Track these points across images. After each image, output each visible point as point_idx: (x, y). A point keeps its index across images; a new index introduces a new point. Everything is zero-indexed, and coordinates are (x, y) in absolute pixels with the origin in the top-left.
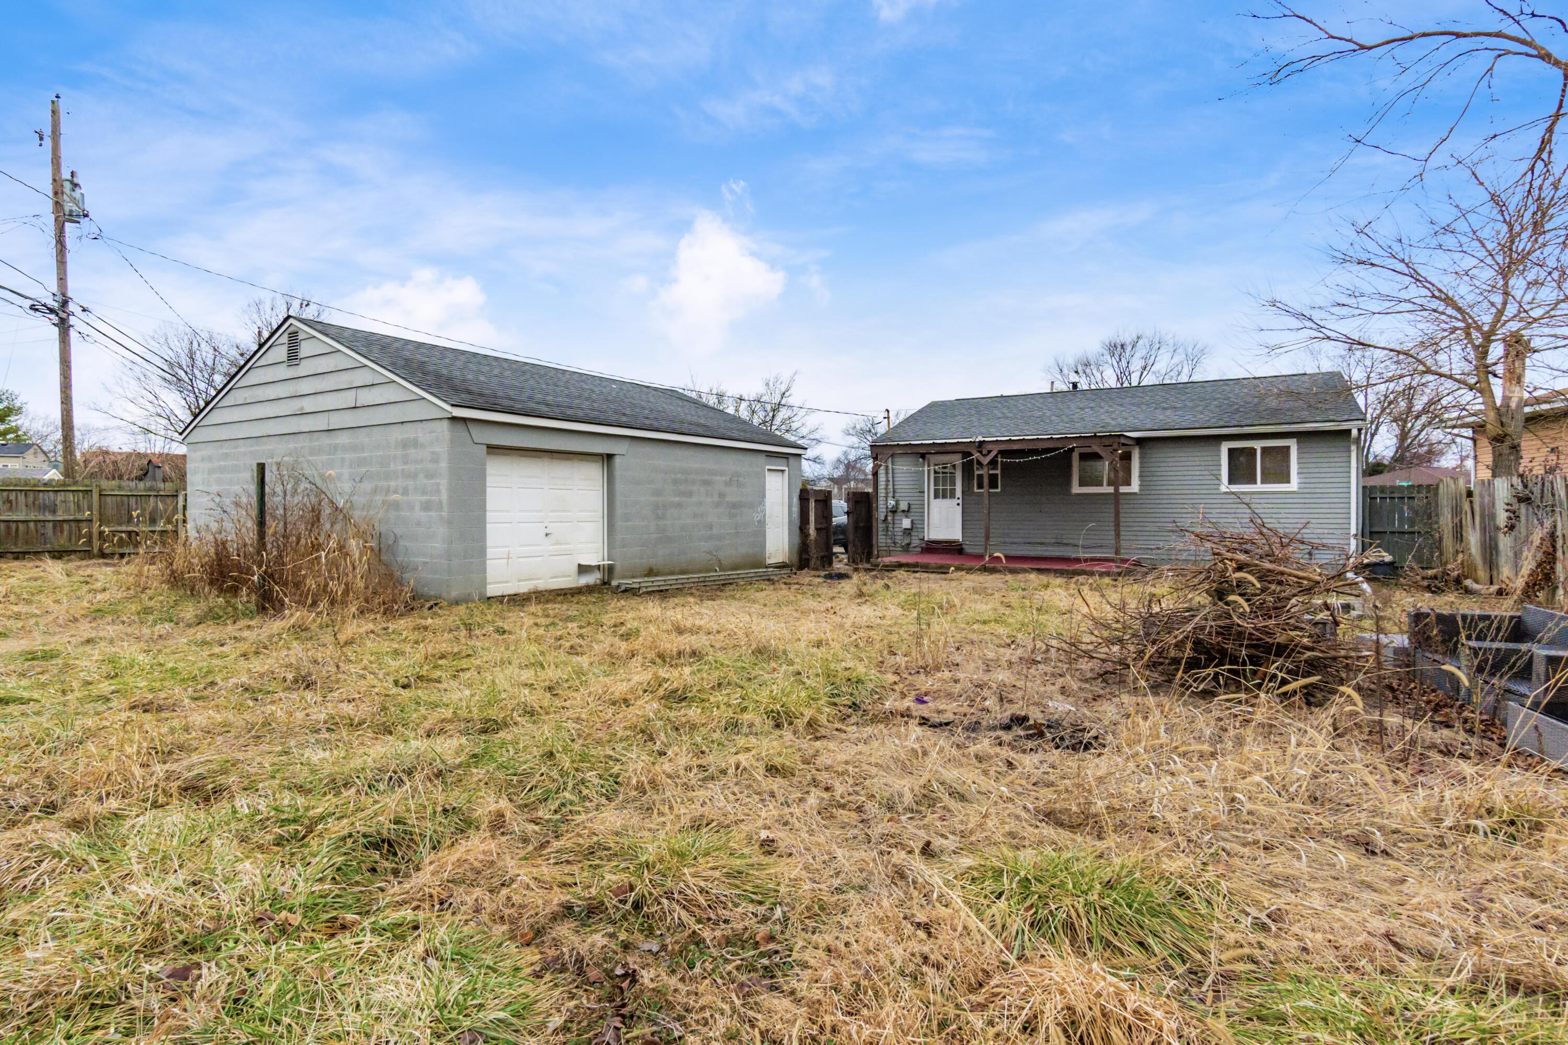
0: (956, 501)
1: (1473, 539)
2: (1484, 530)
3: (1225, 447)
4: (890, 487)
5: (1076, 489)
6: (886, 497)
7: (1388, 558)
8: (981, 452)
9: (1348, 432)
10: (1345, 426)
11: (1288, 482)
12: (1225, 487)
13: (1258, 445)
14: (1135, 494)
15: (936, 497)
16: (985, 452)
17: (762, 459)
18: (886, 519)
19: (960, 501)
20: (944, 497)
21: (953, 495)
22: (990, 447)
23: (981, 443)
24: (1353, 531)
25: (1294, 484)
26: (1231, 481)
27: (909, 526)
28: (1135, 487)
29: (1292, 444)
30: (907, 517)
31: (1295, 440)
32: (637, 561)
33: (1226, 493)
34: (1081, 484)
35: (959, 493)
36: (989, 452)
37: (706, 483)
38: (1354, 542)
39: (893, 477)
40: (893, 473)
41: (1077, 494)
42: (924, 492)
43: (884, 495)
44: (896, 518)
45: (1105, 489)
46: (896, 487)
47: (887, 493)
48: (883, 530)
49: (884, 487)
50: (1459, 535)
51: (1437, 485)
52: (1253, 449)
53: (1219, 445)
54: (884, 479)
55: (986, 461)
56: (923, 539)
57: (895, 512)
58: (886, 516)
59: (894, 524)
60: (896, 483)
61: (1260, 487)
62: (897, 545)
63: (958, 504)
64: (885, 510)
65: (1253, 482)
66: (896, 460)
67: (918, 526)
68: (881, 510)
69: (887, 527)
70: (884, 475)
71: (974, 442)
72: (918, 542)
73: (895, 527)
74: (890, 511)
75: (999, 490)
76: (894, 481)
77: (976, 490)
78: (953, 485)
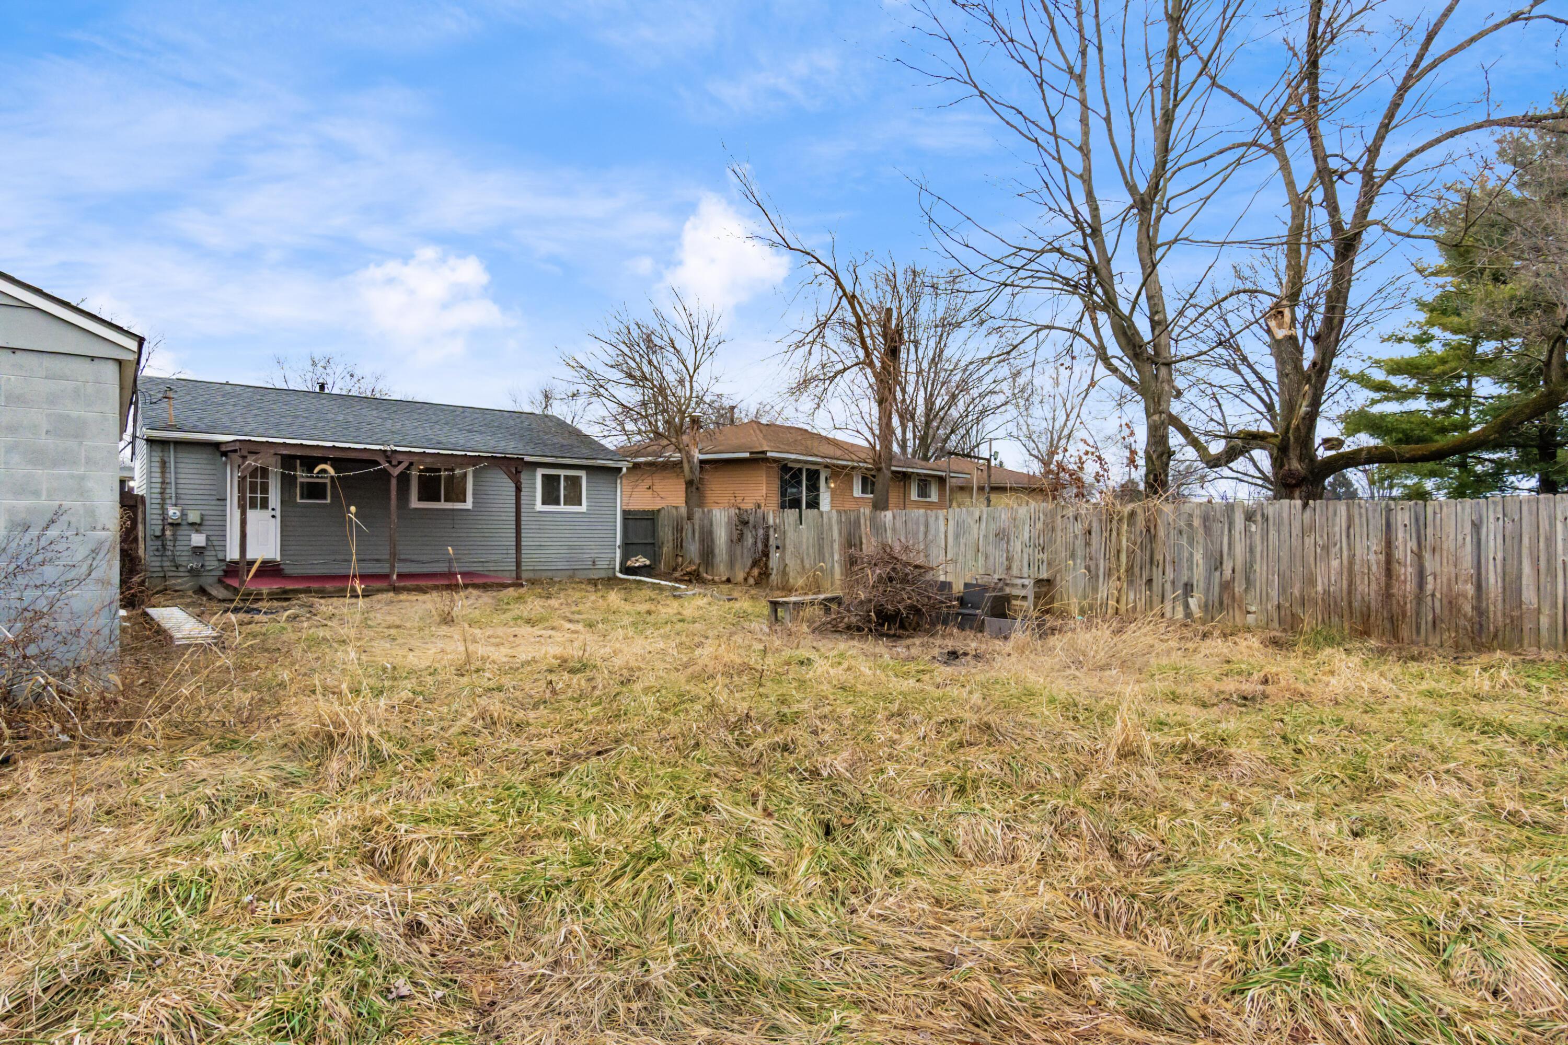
0: (269, 512)
1: (692, 548)
2: (702, 541)
3: (540, 472)
4: (171, 491)
5: (415, 504)
6: (163, 505)
7: (648, 562)
9: (620, 469)
10: (619, 465)
11: (580, 504)
12: (539, 507)
13: (562, 473)
14: (468, 510)
16: (394, 463)
18: (162, 534)
19: (278, 513)
20: (253, 506)
21: (265, 505)
22: (401, 458)
24: (618, 543)
25: (583, 508)
26: (544, 503)
27: (203, 544)
28: (469, 505)
29: (582, 474)
30: (197, 531)
31: (585, 472)
33: (540, 512)
34: (419, 499)
35: (274, 501)
36: (400, 463)
38: (618, 551)
39: (176, 478)
40: (176, 473)
41: (416, 509)
42: (225, 500)
43: (159, 501)
44: (179, 533)
45: (443, 505)
46: (180, 491)
47: (163, 499)
48: (157, 550)
49: (158, 490)
50: (679, 545)
51: (659, 511)
52: (559, 476)
53: (535, 471)
54: (160, 480)
55: (396, 472)
56: (224, 560)
57: (179, 524)
58: (163, 530)
59: (175, 540)
60: (180, 486)
61: (562, 508)
62: (181, 569)
63: (273, 516)
64: (160, 522)
65: (558, 503)
66: (180, 455)
67: (215, 543)
68: (154, 522)
69: (164, 546)
70: (158, 475)
71: (385, 451)
72: (216, 563)
73: (178, 543)
74: (171, 524)
75: (329, 501)
76: (176, 483)
77: (298, 500)
78: (265, 490)
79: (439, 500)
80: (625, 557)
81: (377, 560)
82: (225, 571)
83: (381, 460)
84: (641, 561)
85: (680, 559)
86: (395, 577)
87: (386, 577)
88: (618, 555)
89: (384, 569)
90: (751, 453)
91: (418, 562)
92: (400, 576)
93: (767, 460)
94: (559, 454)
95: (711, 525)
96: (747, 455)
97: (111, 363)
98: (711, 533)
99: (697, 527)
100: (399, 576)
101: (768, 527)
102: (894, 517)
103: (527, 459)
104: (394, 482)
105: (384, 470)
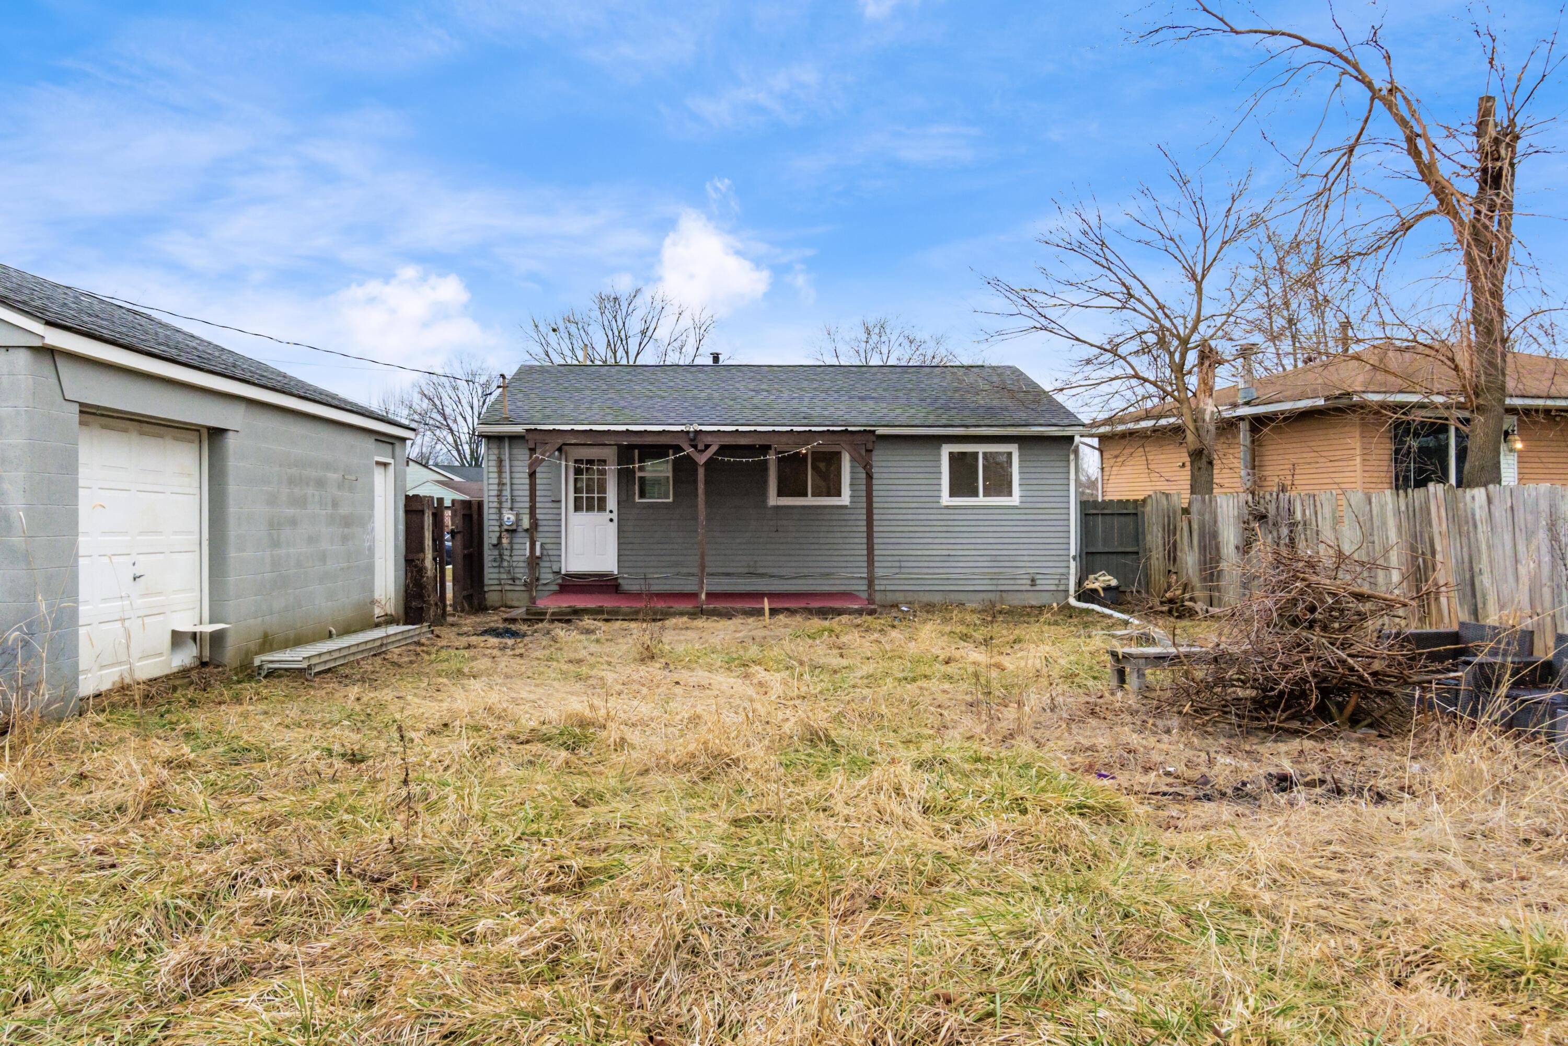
0: (606, 516)
1: (1190, 560)
2: (1203, 549)
3: (946, 450)
4: (507, 493)
5: (774, 500)
6: (500, 509)
7: (1114, 582)
8: (695, 447)
9: (1070, 439)
10: (1069, 431)
11: (1010, 493)
12: (946, 499)
13: (980, 449)
14: (845, 507)
15: (577, 508)
16: (701, 447)
17: (369, 444)
18: (498, 545)
19: (615, 516)
20: (590, 508)
21: (602, 507)
22: (708, 440)
23: (697, 433)
24: (1073, 552)
25: (1015, 499)
26: (952, 495)
27: (538, 553)
28: (845, 499)
29: (1013, 448)
31: (1016, 446)
32: (251, 622)
33: (947, 507)
34: (780, 494)
35: (612, 501)
36: (707, 447)
37: (320, 483)
38: (1073, 564)
39: (511, 478)
40: (511, 472)
41: (777, 508)
42: (560, 501)
43: (496, 505)
44: (515, 540)
45: (810, 501)
46: (516, 493)
47: (500, 503)
48: (495, 560)
49: (495, 493)
50: (1172, 554)
51: (1144, 501)
52: (975, 455)
53: (939, 448)
54: (496, 481)
55: (702, 459)
56: (559, 573)
57: (514, 531)
58: (500, 538)
59: (512, 549)
60: (515, 487)
61: (981, 500)
62: (517, 582)
63: (611, 520)
64: (497, 529)
65: (975, 494)
66: (515, 451)
67: (551, 553)
68: (491, 529)
69: (501, 555)
70: (496, 475)
71: (688, 432)
72: (551, 576)
73: (515, 552)
74: (507, 531)
75: (671, 500)
76: (512, 484)
77: (637, 500)
78: (602, 489)
79: (806, 495)
80: (1085, 572)
81: (728, 574)
82: (560, 585)
83: (685, 445)
84: (1101, 580)
85: (1174, 577)
86: (703, 596)
87: (694, 596)
88: (1073, 571)
89: (690, 586)
90: (1327, 399)
91: (781, 577)
92: (711, 596)
93: (1354, 408)
94: (973, 422)
95: (1215, 522)
96: (1321, 402)
97: (23, 350)
98: (1215, 535)
99: (1195, 526)
100: (708, 594)
101: (1294, 524)
102: (1489, 501)
103: (881, 431)
104: (701, 472)
105: (688, 457)
